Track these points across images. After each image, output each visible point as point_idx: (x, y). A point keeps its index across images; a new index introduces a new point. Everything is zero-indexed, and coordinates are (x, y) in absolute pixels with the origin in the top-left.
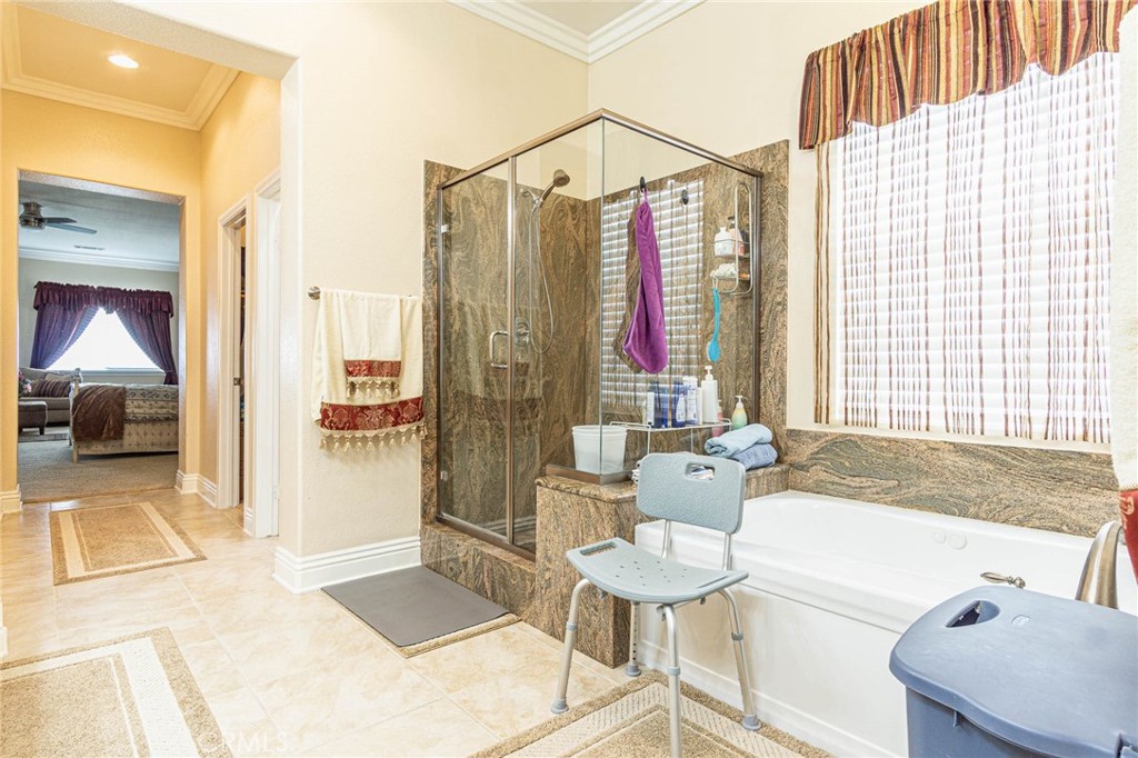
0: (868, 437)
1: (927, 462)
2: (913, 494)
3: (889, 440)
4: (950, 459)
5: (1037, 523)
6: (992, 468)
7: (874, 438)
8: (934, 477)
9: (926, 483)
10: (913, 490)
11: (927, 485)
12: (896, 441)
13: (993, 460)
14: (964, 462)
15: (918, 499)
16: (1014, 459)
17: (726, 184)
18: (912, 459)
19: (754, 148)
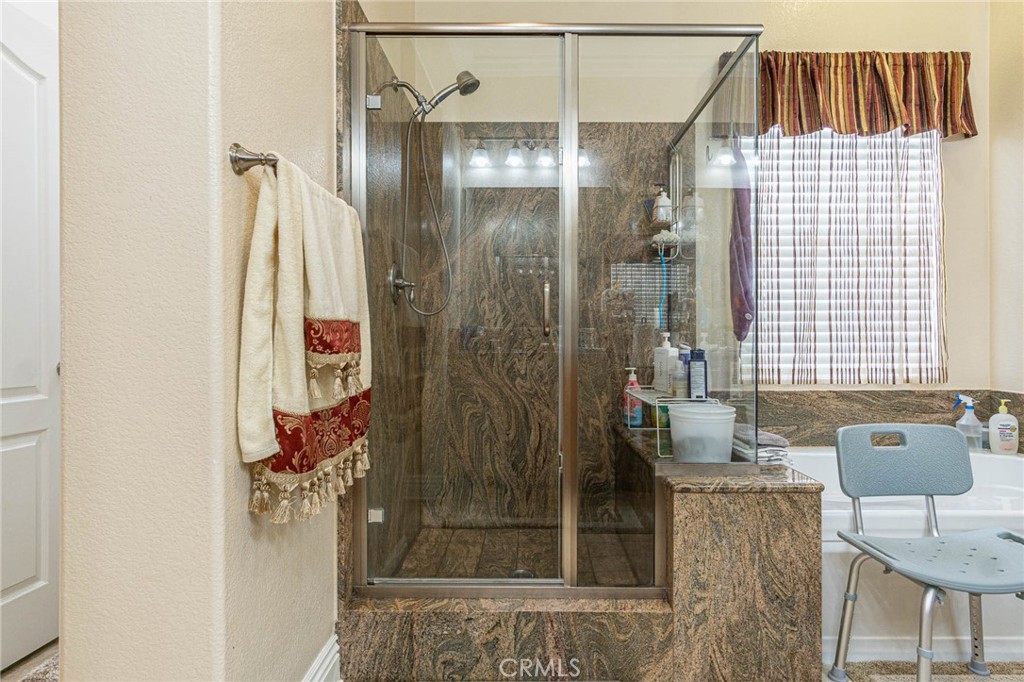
0: (773, 392)
1: (819, 408)
2: (808, 435)
3: (789, 394)
4: (834, 404)
5: (888, 442)
6: (860, 407)
7: (778, 393)
8: (823, 419)
9: (818, 424)
10: (809, 431)
11: (818, 426)
12: (795, 393)
13: (861, 401)
14: (843, 405)
15: (812, 437)
16: (873, 399)
17: (629, 149)
18: (808, 408)
19: (662, 121)
